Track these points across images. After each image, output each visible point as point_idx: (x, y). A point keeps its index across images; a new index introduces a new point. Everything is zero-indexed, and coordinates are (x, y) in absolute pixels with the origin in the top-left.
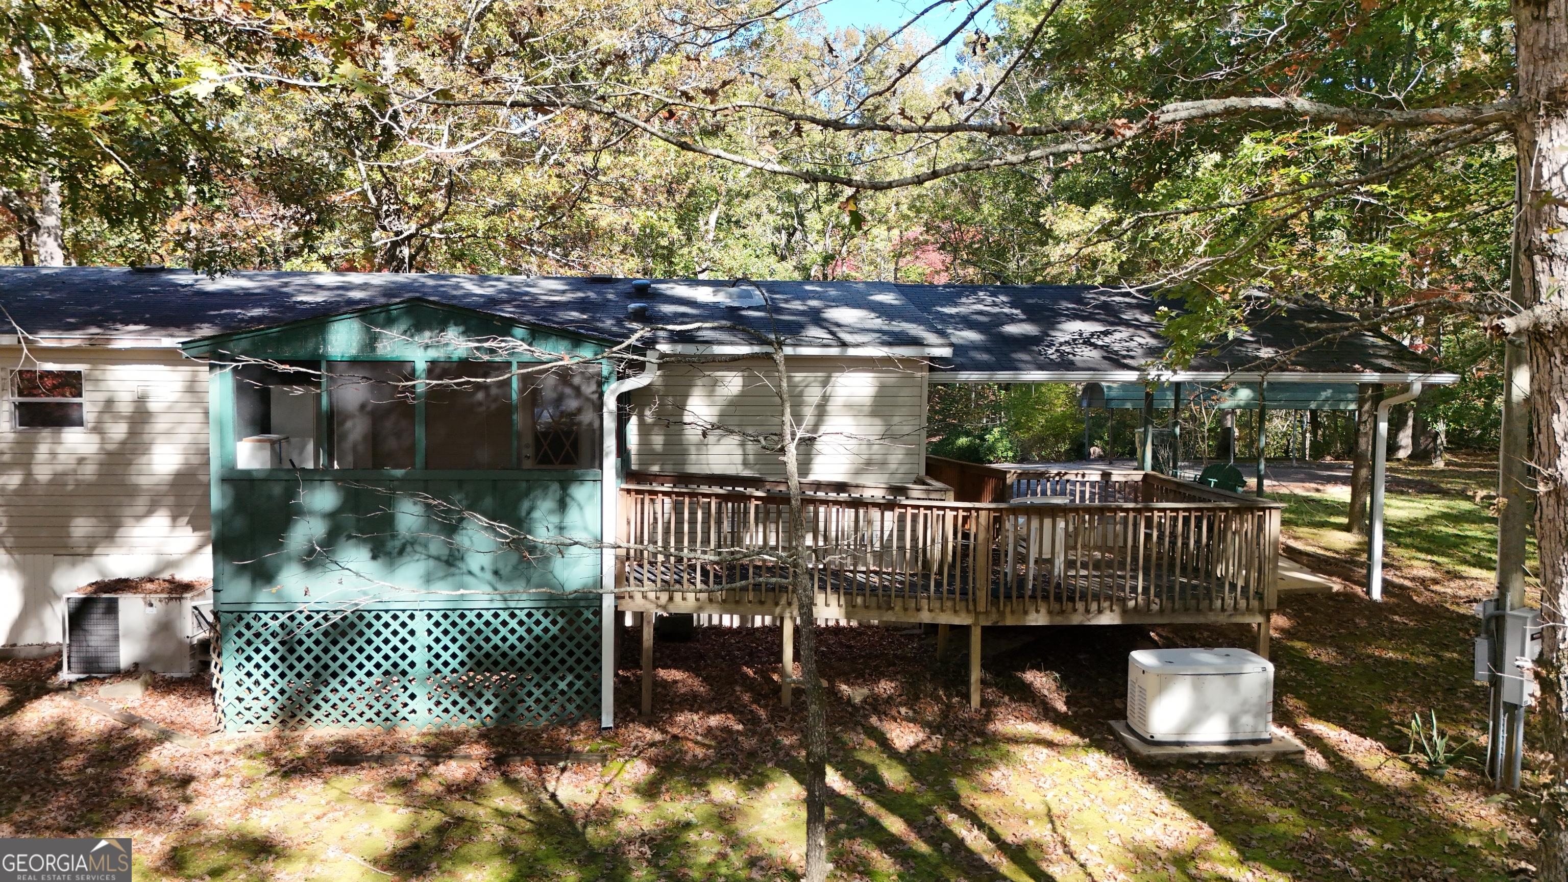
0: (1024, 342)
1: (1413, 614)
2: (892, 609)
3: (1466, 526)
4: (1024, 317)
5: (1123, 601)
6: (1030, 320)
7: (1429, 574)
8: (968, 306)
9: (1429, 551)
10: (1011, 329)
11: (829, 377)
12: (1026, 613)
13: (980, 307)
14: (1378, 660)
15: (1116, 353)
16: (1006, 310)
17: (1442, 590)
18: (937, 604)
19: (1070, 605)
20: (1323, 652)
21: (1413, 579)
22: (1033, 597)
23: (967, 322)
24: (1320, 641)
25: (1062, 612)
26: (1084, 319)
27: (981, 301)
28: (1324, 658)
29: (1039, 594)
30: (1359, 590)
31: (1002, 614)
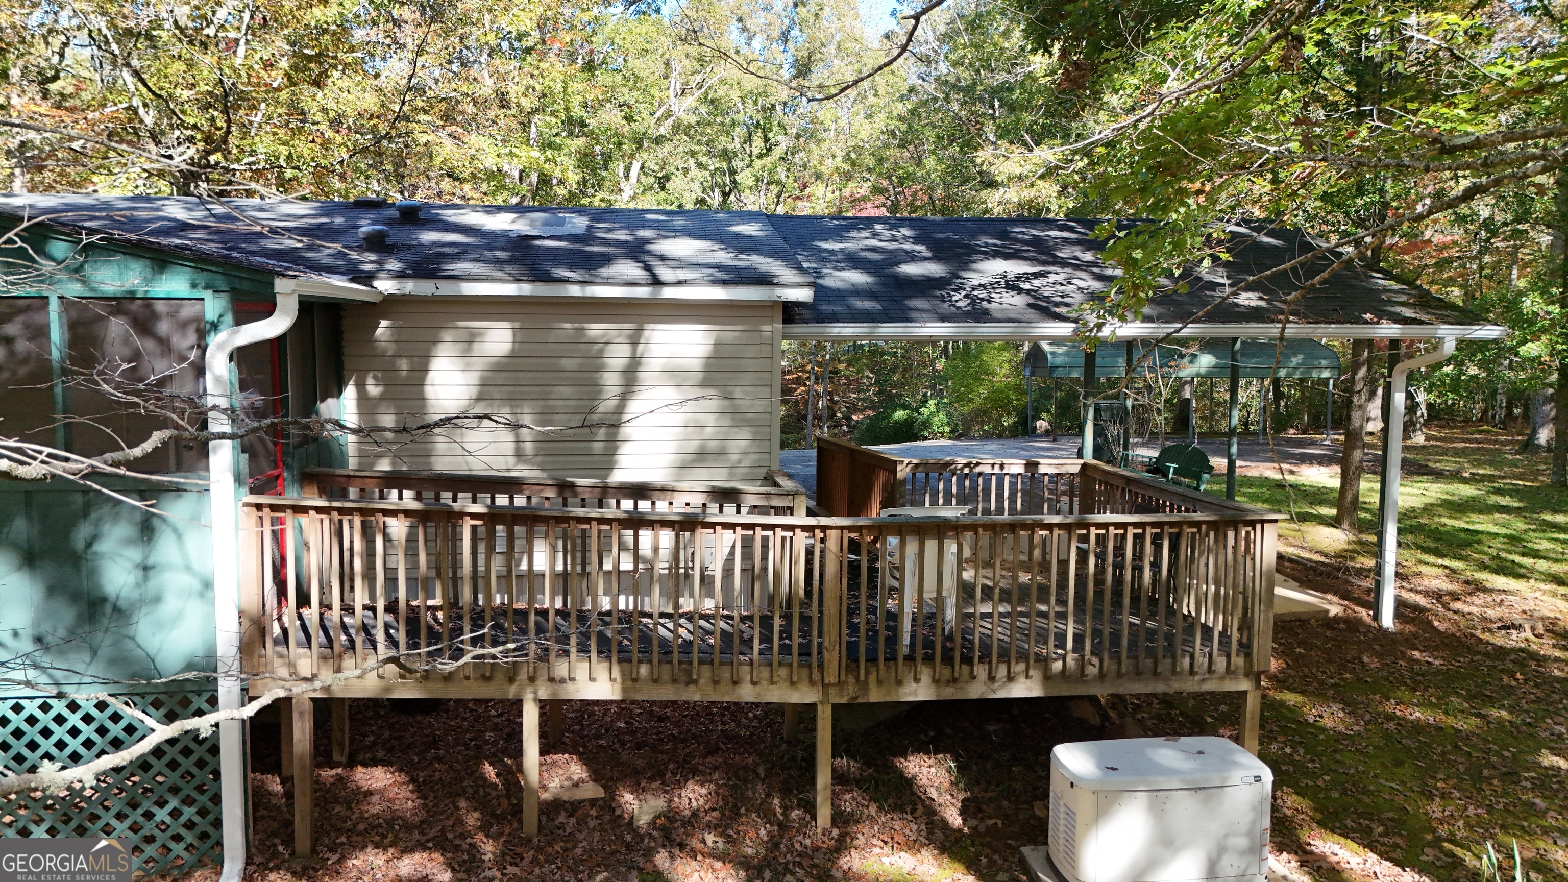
0: (926, 286)
1: (1437, 648)
2: (695, 682)
3: (1474, 517)
4: (929, 255)
5: (1043, 662)
6: (937, 258)
7: (1444, 585)
8: (859, 241)
9: (1438, 553)
10: (910, 269)
11: (640, 330)
12: (899, 683)
13: (874, 243)
14: (1402, 722)
15: (1047, 299)
16: (907, 246)
17: (1466, 609)
18: (765, 673)
19: (965, 668)
20: (1324, 710)
21: (1427, 593)
22: (910, 658)
23: (853, 261)
24: (1319, 693)
25: (954, 681)
26: (1007, 257)
27: (875, 235)
28: (1328, 722)
29: (920, 652)
30: (1363, 613)
31: (864, 686)
